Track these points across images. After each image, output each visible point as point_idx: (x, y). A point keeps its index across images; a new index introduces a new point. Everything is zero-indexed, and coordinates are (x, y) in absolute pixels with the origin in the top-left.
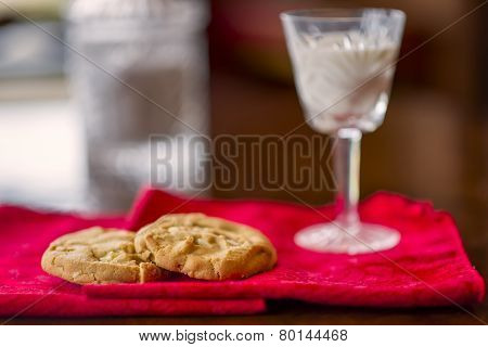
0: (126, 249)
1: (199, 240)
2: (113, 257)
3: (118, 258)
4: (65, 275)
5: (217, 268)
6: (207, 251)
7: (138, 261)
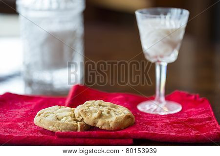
0: (71, 116)
1: (103, 112)
2: (66, 120)
3: (68, 120)
4: (46, 127)
5: (111, 125)
6: (107, 117)
7: (77, 121)
